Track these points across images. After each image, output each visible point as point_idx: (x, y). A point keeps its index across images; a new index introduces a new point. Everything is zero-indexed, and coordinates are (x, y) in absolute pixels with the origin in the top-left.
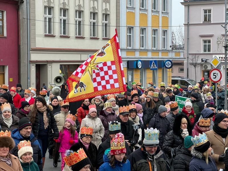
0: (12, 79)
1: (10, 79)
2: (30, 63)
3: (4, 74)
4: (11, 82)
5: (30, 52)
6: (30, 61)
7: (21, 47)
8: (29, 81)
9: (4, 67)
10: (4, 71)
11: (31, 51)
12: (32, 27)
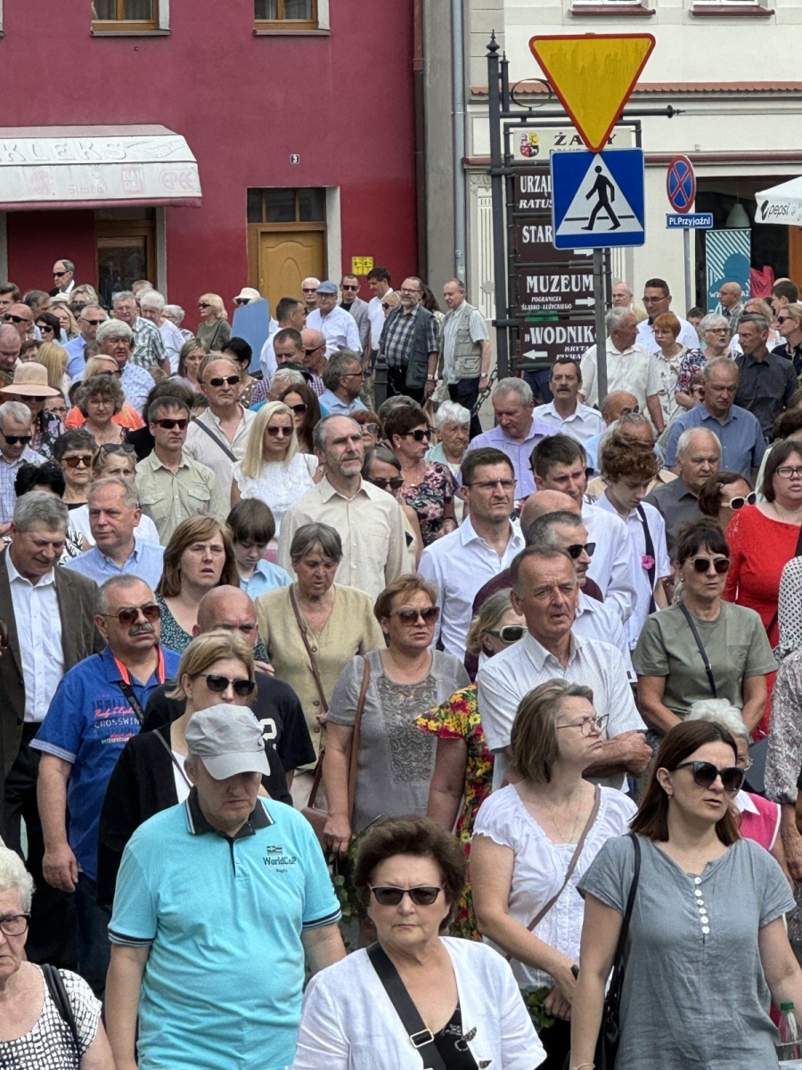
0: (369, 260)
1: (357, 259)
2: (465, 172)
3: (322, 234)
5: (470, 109)
6: (465, 161)
7: (428, 84)
8: (462, 271)
9: (321, 194)
10: (322, 217)
11: (472, 102)
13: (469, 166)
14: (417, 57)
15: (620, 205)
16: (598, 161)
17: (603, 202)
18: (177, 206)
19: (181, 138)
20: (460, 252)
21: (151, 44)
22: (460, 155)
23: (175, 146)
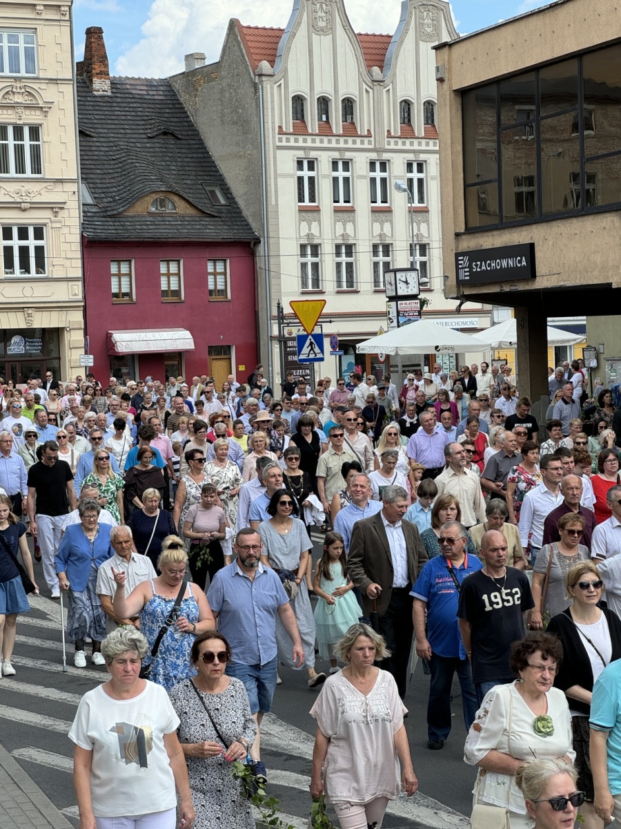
0: (244, 366)
1: (240, 366)
2: (271, 340)
3: (230, 359)
4: (242, 371)
5: (272, 321)
6: (271, 336)
7: (260, 314)
8: (270, 369)
9: (229, 347)
10: (230, 354)
11: (273, 319)
12: (273, 281)
13: (272, 338)
14: (256, 307)
15: (317, 350)
16: (310, 337)
17: (312, 349)
18: (187, 351)
19: (188, 332)
20: (270, 363)
21: (179, 304)
22: (270, 335)
23: (187, 334)
